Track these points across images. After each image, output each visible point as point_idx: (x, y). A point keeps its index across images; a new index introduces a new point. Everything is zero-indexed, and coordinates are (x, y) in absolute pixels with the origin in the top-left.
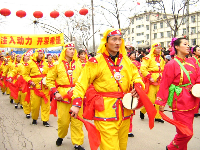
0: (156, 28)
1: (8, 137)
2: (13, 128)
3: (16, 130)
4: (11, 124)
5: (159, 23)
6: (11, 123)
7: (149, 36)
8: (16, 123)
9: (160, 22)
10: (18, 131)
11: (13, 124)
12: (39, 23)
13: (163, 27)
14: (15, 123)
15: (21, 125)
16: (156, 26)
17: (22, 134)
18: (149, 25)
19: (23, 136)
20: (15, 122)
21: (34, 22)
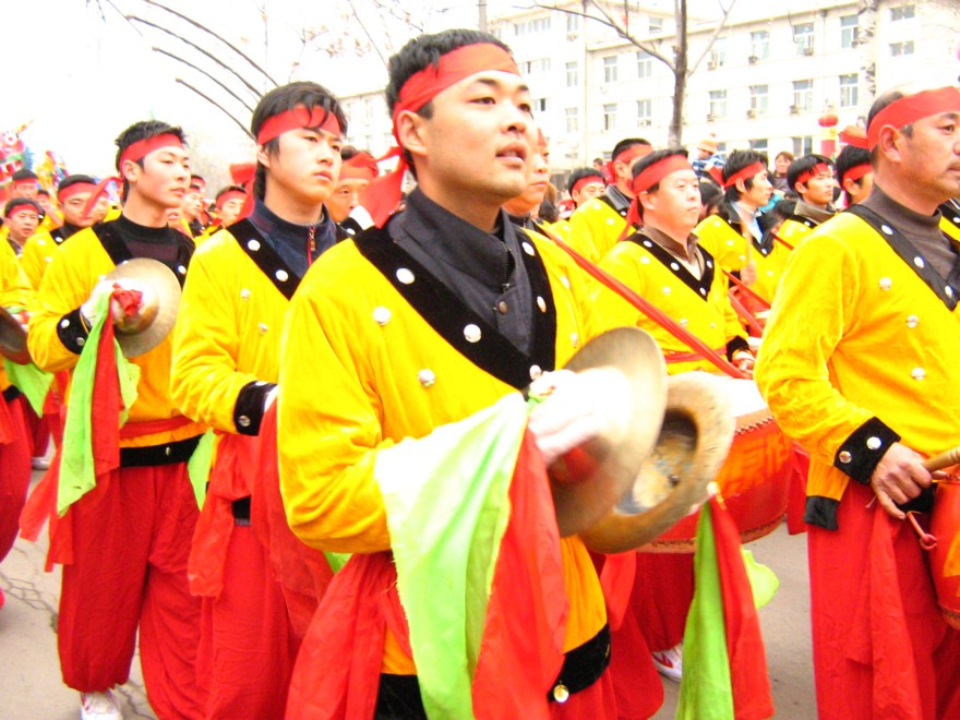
0: (615, 78)
5: (629, 52)
9: (638, 49)
13: (649, 74)
16: (615, 68)
18: (581, 63)
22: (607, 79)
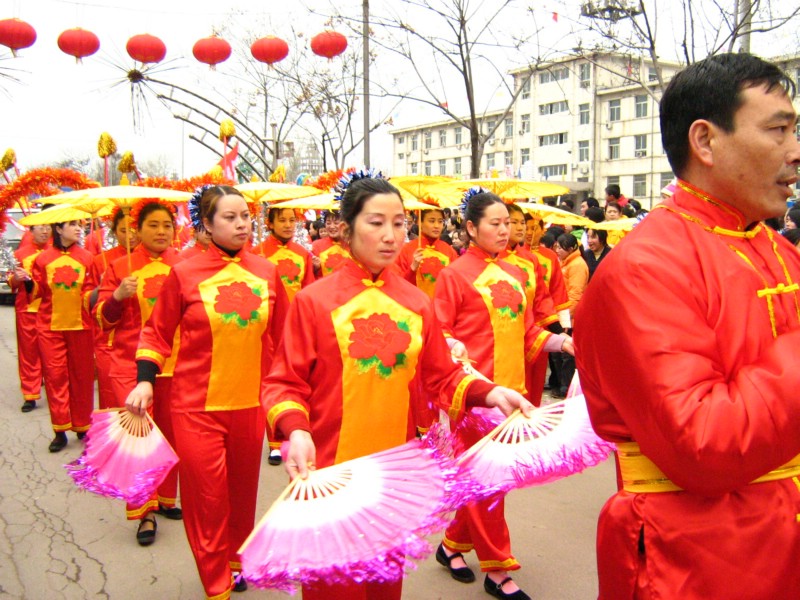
0: (618, 118)
1: (9, 538)
2: (30, 503)
3: (43, 512)
4: (25, 486)
5: (630, 96)
6: (24, 483)
7: (590, 147)
8: (44, 481)
9: (637, 93)
10: (49, 516)
11: (32, 484)
12: (148, 79)
13: (645, 114)
14: (39, 482)
15: (62, 491)
16: (619, 110)
17: (63, 529)
18: (591, 105)
19: (69, 538)
20: (37, 479)
21: (129, 76)
22: (612, 119)
